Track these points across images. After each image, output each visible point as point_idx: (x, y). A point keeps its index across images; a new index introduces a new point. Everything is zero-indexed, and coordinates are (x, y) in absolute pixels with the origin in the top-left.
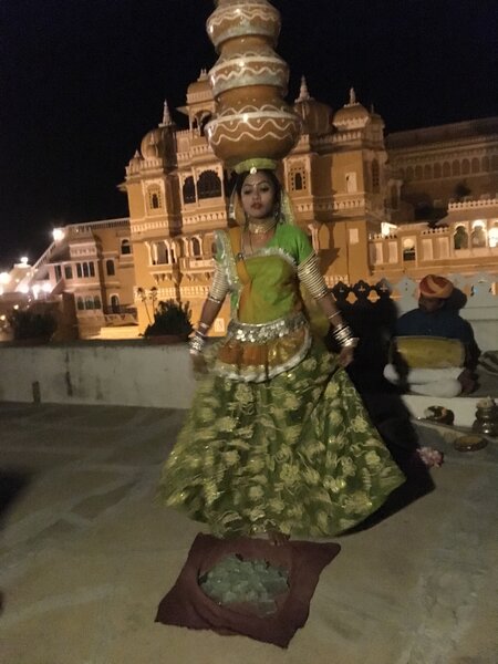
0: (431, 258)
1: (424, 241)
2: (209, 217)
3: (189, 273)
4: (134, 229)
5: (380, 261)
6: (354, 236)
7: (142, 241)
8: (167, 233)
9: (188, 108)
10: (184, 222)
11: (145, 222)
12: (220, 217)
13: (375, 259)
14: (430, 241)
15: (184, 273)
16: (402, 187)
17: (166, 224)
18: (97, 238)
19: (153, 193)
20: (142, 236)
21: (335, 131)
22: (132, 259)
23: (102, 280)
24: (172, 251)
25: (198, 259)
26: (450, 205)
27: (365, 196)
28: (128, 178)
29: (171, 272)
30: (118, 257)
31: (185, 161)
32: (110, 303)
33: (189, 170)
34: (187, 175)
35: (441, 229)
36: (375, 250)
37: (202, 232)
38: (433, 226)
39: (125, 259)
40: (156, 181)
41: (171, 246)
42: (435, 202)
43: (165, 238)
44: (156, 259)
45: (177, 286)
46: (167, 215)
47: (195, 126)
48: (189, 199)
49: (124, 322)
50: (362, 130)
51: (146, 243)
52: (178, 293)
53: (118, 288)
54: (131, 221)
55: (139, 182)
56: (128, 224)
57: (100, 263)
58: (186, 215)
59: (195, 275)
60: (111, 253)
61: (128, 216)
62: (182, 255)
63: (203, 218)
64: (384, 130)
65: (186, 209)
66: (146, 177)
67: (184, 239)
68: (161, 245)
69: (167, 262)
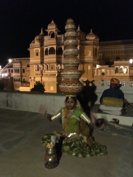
0: (109, 75)
1: (107, 70)
2: (51, 60)
3: (45, 74)
4: (31, 61)
5: (95, 75)
6: (89, 68)
7: (33, 64)
8: (40, 63)
9: (48, 30)
10: (45, 60)
11: (34, 59)
12: (54, 60)
13: (94, 74)
14: (109, 71)
15: (44, 74)
16: (102, 56)
17: (39, 60)
18: (20, 63)
19: (37, 52)
20: (33, 63)
21: (86, 40)
22: (30, 69)
23: (21, 74)
24: (41, 68)
25: (47, 70)
26: (115, 62)
27: (93, 57)
28: (30, 47)
29: (40, 73)
30: (26, 68)
31: (46, 44)
32: (23, 80)
33: (47, 46)
34: (46, 48)
35: (112, 68)
36: (94, 72)
37: (49, 63)
38: (110, 67)
39: (28, 69)
40: (38, 49)
41: (41, 66)
42: (111, 60)
44: (36, 69)
45: (41, 77)
46: (40, 58)
47: (49, 35)
48: (46, 54)
49: (26, 86)
50: (93, 40)
51: (34, 65)
52: (41, 79)
53: (25, 76)
54: (30, 59)
55: (33, 49)
56: (29, 59)
57: (21, 69)
58: (46, 58)
59: (47, 75)
60: (24, 67)
62: (43, 69)
63: (50, 60)
64: (99, 41)
65: (45, 57)
66: (36, 47)
67: (44, 65)
68: (38, 66)
69: (39, 70)
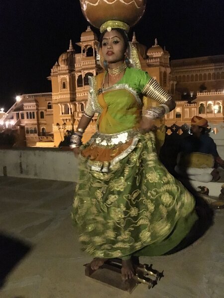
0: (188, 117)
1: (186, 109)
3: (79, 119)
4: (54, 98)
7: (57, 103)
8: (69, 100)
9: (81, 43)
10: (77, 95)
11: (59, 95)
14: (188, 110)
15: (76, 119)
16: (176, 85)
17: (68, 96)
18: (36, 101)
19: (63, 81)
20: (57, 101)
21: (147, 57)
22: (52, 111)
23: (38, 120)
24: (71, 109)
26: (198, 94)
28: (52, 74)
29: (70, 118)
30: (46, 110)
31: (79, 68)
32: (41, 131)
33: (80, 72)
34: (80, 74)
35: (193, 104)
37: (85, 101)
38: (190, 103)
39: (49, 111)
40: (65, 76)
41: (71, 106)
42: (191, 92)
43: (68, 102)
44: (63, 112)
45: (73, 125)
46: (69, 92)
47: (84, 52)
48: (80, 85)
49: (46, 140)
50: (160, 58)
51: (59, 104)
52: (73, 128)
53: (45, 124)
54: (53, 94)
55: (57, 76)
56: (51, 95)
57: (37, 113)
58: (79, 92)
60: (43, 108)
61: (51, 92)
62: (76, 110)
64: (170, 58)
65: (78, 89)
66: (60, 74)
67: (77, 103)
68: (66, 106)
69: (69, 114)
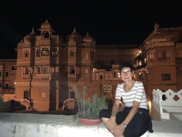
0: (107, 79)
1: (106, 74)
2: (44, 61)
3: (36, 78)
4: (18, 63)
5: (93, 79)
6: (87, 71)
7: (20, 67)
8: (29, 65)
9: (41, 29)
10: (35, 62)
11: (22, 61)
12: (48, 61)
15: (34, 78)
17: (29, 62)
18: (3, 64)
19: (26, 52)
20: (21, 65)
21: (83, 42)
22: (16, 72)
23: (3, 78)
24: (30, 71)
25: (39, 74)
26: (113, 65)
27: (90, 60)
28: (18, 47)
29: (29, 77)
30: (10, 71)
31: (38, 44)
32: (5, 85)
33: (39, 47)
35: (110, 71)
36: (92, 75)
37: (42, 66)
38: (108, 70)
39: (12, 72)
40: (28, 49)
41: (30, 69)
43: (28, 66)
44: (24, 73)
45: (30, 82)
46: (30, 59)
47: (42, 35)
48: (38, 56)
49: (9, 92)
50: (90, 43)
51: (22, 67)
52: (30, 84)
53: (9, 81)
54: (17, 60)
55: (22, 49)
57: (3, 73)
58: (37, 60)
59: (37, 79)
60: (8, 70)
62: (33, 72)
63: (42, 62)
65: (36, 58)
66: (24, 48)
67: (35, 67)
68: (27, 68)
69: (28, 74)
